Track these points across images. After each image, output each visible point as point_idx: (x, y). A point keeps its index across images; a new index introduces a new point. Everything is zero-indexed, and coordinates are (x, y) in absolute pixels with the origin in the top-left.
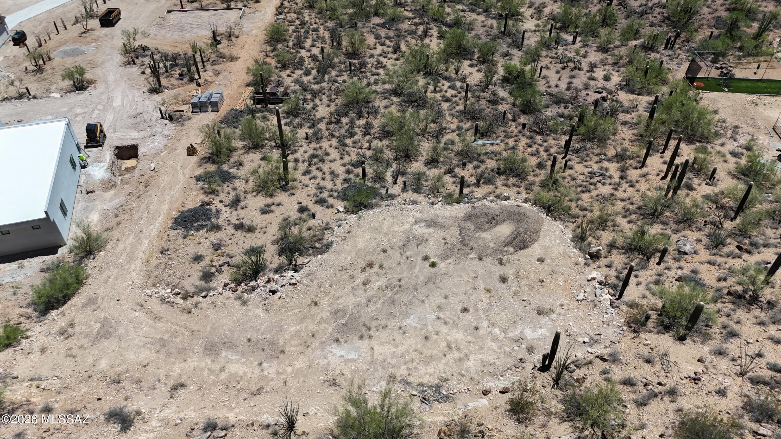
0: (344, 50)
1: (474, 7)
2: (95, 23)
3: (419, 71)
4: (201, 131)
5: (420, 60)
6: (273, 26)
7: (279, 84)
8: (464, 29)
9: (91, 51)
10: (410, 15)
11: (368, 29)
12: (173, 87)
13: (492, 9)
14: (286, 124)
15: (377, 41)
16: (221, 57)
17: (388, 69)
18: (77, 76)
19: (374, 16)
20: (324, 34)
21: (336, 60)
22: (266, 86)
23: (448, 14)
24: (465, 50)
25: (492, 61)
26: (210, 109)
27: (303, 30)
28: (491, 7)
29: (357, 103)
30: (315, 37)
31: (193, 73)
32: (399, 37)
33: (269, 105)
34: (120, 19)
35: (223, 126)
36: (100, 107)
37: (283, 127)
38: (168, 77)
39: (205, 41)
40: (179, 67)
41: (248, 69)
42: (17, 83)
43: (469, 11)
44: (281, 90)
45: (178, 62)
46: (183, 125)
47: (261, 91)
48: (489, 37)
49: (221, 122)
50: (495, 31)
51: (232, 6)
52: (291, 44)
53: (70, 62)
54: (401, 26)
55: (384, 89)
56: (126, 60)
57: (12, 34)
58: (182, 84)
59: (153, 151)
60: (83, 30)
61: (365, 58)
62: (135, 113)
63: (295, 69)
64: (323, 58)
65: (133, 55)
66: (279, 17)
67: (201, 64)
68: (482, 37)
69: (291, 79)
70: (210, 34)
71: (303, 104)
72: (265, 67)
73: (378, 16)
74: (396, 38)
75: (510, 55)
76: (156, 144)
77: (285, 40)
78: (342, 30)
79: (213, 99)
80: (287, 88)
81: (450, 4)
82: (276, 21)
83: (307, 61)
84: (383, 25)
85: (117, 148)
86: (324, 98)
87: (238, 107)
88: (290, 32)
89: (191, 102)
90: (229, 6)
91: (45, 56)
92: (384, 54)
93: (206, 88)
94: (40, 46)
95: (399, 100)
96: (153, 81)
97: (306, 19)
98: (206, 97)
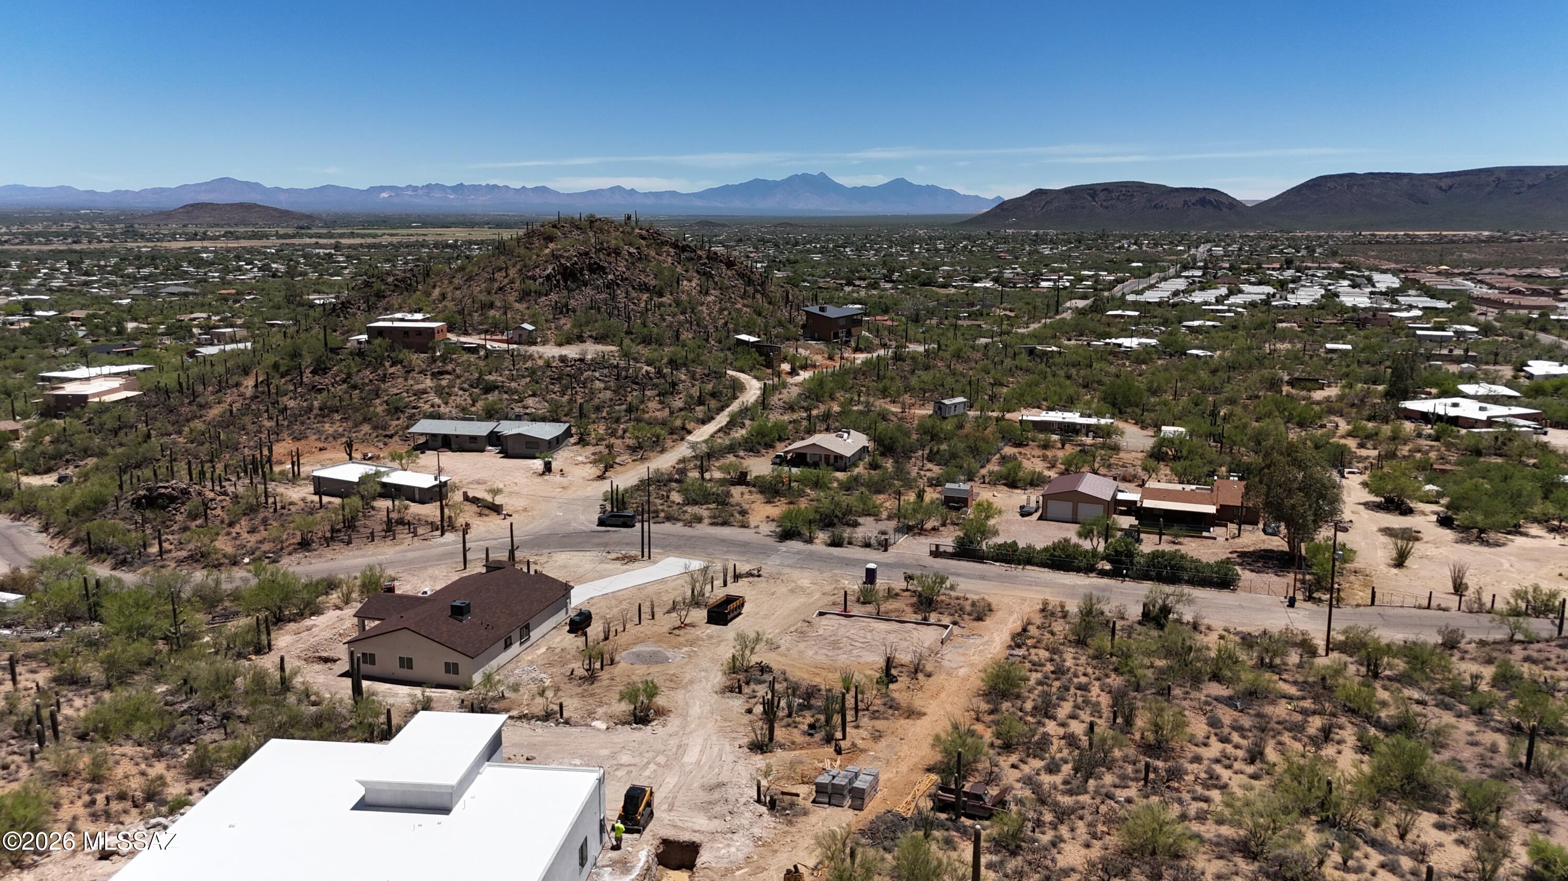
0: (1137, 736)
1: (1447, 699)
2: (700, 615)
3: (1306, 813)
4: (819, 844)
5: (1310, 790)
6: (1000, 667)
7: (991, 778)
8: (1423, 741)
9: (678, 659)
10: (1293, 690)
11: (1195, 703)
12: (793, 746)
13: (1496, 712)
14: (990, 866)
15: (1213, 731)
16: (891, 707)
17: (1232, 794)
18: (642, 698)
19: (1210, 680)
20: (1100, 699)
21: (1117, 753)
22: (965, 778)
23: (1384, 704)
24: (1424, 787)
25: (1496, 825)
26: (848, 802)
27: (1057, 684)
28: (1491, 705)
29: (1153, 853)
30: (1080, 700)
31: (834, 727)
32: (1263, 731)
33: (963, 819)
34: (740, 614)
35: (863, 841)
36: (661, 759)
37: (983, 870)
38: (789, 725)
39: (869, 672)
40: (813, 711)
41: (937, 738)
42: (550, 694)
43: (1436, 706)
44: (994, 791)
45: (813, 702)
46: (790, 823)
47: (953, 787)
48: (1488, 770)
49: (862, 832)
50: (1502, 760)
51: (932, 621)
52: (1029, 706)
53: (640, 673)
54: (1269, 710)
55: (1219, 836)
56: (728, 683)
57: (572, 614)
58: (809, 744)
59: (724, 864)
60: (678, 623)
61: (1182, 761)
62: (713, 781)
63: (1028, 756)
64: (1091, 745)
65: (741, 677)
66: (1015, 652)
67: (853, 712)
68: (1470, 766)
69: (1016, 774)
70: (881, 662)
71: (1033, 831)
72: (969, 740)
73: (1219, 682)
74: (1255, 731)
75: (1546, 821)
76: (733, 849)
77: (1018, 696)
78: (1139, 696)
79: (858, 784)
80: (1005, 791)
81: (1387, 683)
82: (1007, 659)
83: (1056, 744)
84: (1229, 702)
85: (665, 842)
86: (1081, 828)
87: (900, 809)
88: (1032, 682)
89: (818, 780)
90: (925, 619)
91: (607, 656)
92: (1225, 760)
93: (850, 761)
94: (606, 638)
95: (1251, 868)
96: (762, 729)
97: (1068, 664)
98: (845, 777)
